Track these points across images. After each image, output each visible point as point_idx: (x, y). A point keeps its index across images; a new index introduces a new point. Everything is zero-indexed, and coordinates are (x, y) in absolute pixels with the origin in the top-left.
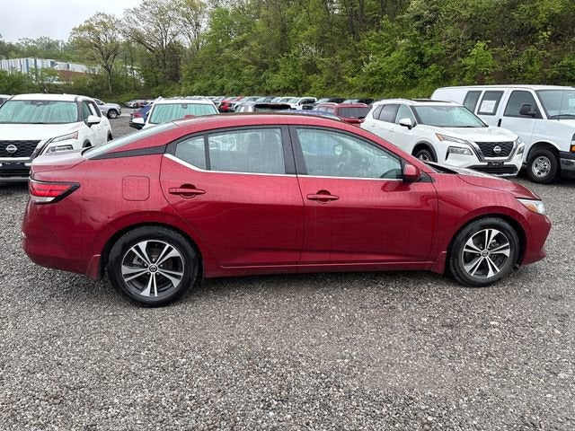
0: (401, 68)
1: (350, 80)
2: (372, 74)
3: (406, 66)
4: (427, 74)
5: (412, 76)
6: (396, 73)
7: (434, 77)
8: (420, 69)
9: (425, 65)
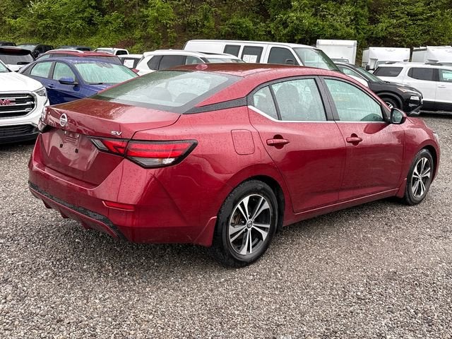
0: (77, 12)
1: (12, 22)
2: (41, 17)
3: (83, 11)
4: (108, 22)
5: (90, 21)
6: (71, 17)
7: (115, 25)
8: (99, 15)
9: (103, 13)
